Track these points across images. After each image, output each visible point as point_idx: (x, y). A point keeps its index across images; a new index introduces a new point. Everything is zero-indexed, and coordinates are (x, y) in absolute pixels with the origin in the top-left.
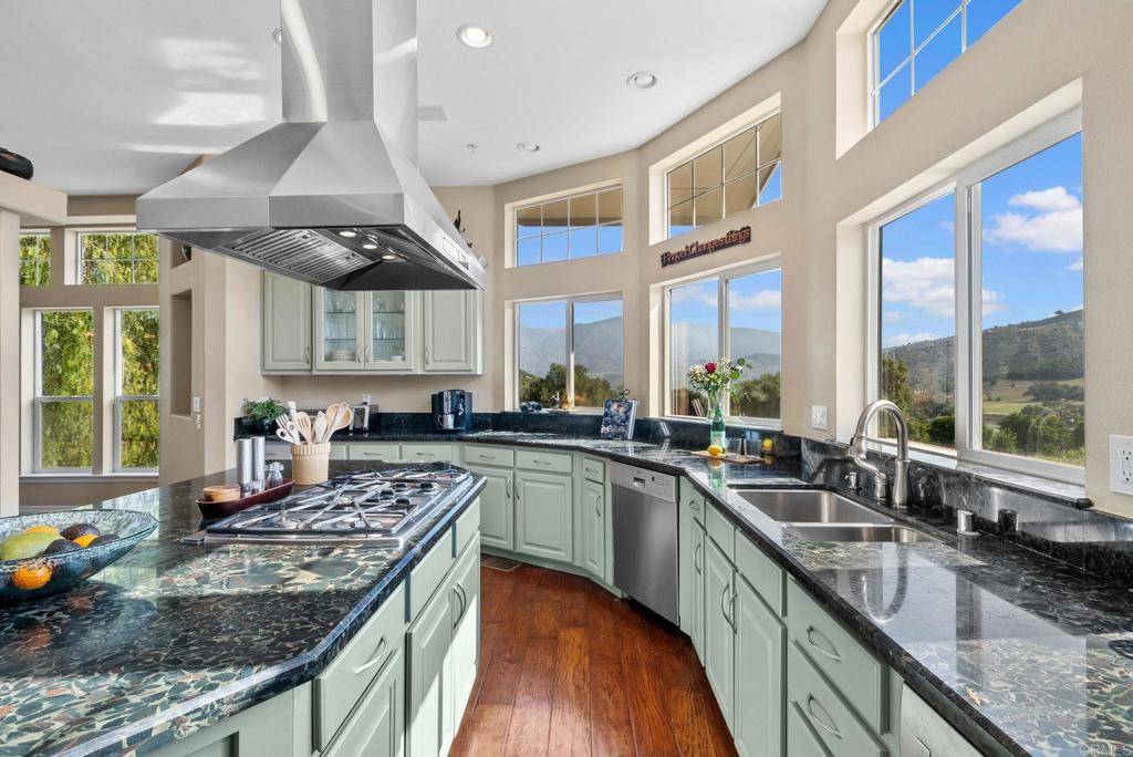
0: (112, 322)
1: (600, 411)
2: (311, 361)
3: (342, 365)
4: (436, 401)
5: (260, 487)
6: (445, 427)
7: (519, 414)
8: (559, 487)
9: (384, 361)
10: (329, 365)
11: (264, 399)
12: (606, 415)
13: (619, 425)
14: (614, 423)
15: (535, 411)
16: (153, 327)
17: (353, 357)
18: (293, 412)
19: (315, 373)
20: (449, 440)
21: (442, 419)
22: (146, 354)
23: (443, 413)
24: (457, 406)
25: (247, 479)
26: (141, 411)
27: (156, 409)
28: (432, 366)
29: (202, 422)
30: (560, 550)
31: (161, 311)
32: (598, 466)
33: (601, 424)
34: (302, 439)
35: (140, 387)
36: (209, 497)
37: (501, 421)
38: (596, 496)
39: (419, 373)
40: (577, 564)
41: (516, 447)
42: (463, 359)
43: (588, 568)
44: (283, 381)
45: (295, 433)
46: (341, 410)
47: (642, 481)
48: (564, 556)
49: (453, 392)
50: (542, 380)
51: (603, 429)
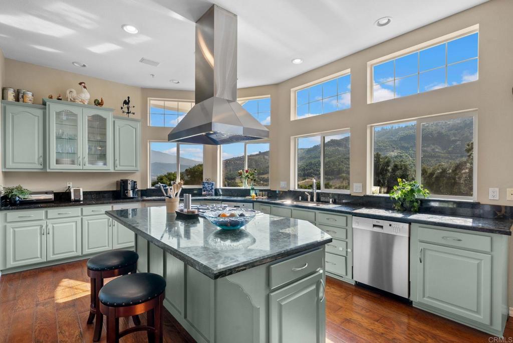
2: (45, 164)
3: (66, 167)
6: (129, 196)
9: (94, 165)
10: (59, 166)
12: (204, 188)
13: (209, 191)
14: (207, 190)
19: (48, 170)
21: (127, 192)
23: (127, 190)
24: (134, 187)
28: (119, 168)
37: (146, 193)
39: (113, 171)
42: (135, 165)
49: (131, 181)
51: (203, 193)
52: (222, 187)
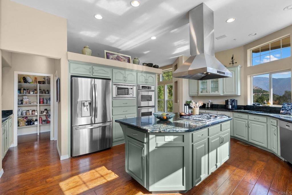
0: (166, 87)
1: (281, 106)
2: (198, 93)
3: (204, 94)
4: (227, 102)
5: (188, 114)
6: (229, 108)
7: (252, 106)
8: (262, 126)
9: (213, 93)
10: (202, 94)
11: (189, 100)
12: (283, 107)
13: (288, 111)
14: (286, 110)
15: (258, 105)
16: (171, 87)
17: (207, 92)
18: (193, 102)
19: (199, 95)
20: (229, 111)
21: (228, 106)
22: (170, 92)
24: (232, 103)
25: (186, 112)
26: (170, 102)
27: (172, 102)
29: (179, 104)
30: (263, 143)
31: (173, 84)
32: (275, 121)
33: (281, 109)
34: (194, 107)
35: (169, 98)
36: (181, 114)
37: (247, 107)
38: (274, 129)
39: (222, 95)
40: (269, 148)
41: (249, 114)
42: (234, 91)
43: (272, 150)
44: (193, 97)
45: (193, 106)
46: (201, 102)
47: (289, 126)
48: (264, 145)
49: (231, 100)
50: (280, 97)
51: (281, 111)
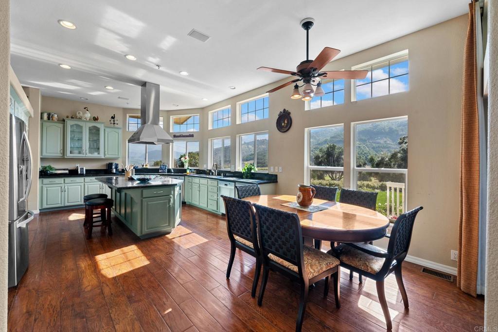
2: (63, 154)
3: (76, 155)
4: (110, 165)
6: (113, 172)
9: (92, 154)
10: (72, 155)
14: (162, 170)
17: (81, 154)
19: (65, 157)
20: (114, 175)
23: (112, 169)
28: (107, 156)
39: (103, 158)
42: (117, 154)
52: (173, 167)
